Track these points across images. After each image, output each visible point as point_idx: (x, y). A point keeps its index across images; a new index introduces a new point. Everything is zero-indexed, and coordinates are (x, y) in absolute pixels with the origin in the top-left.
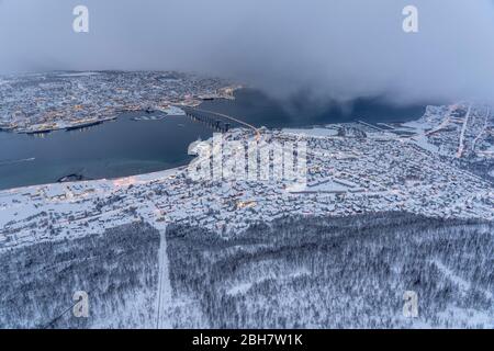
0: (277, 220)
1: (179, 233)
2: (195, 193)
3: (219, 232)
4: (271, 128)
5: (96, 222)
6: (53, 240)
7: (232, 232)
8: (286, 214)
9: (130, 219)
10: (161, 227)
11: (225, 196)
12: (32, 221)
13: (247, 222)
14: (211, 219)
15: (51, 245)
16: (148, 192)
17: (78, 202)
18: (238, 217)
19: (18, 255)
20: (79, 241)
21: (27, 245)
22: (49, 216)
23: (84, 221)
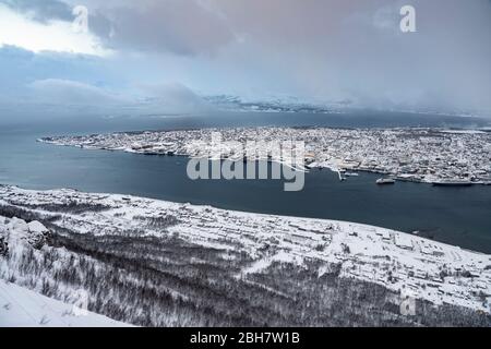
5: (435, 290)
6: (388, 287)
9: (476, 305)
12: (376, 260)
15: (385, 291)
17: (423, 260)
19: (356, 285)
21: (367, 280)
22: (391, 262)
23: (422, 282)
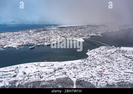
0: (119, 83)
1: (80, 83)
2: (87, 69)
3: (95, 84)
4: (116, 47)
5: (54, 76)
6: (41, 80)
7: (100, 85)
8: (123, 81)
9: (64, 76)
10: (74, 80)
11: (98, 71)
12: (35, 73)
13: (106, 82)
14: (92, 79)
15: (40, 82)
16: (71, 67)
17: (49, 69)
18: (103, 80)
19: (30, 84)
20: (48, 81)
21: (33, 81)
22: (40, 72)
23: (50, 75)
